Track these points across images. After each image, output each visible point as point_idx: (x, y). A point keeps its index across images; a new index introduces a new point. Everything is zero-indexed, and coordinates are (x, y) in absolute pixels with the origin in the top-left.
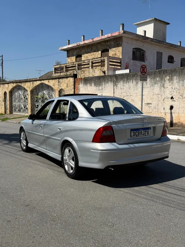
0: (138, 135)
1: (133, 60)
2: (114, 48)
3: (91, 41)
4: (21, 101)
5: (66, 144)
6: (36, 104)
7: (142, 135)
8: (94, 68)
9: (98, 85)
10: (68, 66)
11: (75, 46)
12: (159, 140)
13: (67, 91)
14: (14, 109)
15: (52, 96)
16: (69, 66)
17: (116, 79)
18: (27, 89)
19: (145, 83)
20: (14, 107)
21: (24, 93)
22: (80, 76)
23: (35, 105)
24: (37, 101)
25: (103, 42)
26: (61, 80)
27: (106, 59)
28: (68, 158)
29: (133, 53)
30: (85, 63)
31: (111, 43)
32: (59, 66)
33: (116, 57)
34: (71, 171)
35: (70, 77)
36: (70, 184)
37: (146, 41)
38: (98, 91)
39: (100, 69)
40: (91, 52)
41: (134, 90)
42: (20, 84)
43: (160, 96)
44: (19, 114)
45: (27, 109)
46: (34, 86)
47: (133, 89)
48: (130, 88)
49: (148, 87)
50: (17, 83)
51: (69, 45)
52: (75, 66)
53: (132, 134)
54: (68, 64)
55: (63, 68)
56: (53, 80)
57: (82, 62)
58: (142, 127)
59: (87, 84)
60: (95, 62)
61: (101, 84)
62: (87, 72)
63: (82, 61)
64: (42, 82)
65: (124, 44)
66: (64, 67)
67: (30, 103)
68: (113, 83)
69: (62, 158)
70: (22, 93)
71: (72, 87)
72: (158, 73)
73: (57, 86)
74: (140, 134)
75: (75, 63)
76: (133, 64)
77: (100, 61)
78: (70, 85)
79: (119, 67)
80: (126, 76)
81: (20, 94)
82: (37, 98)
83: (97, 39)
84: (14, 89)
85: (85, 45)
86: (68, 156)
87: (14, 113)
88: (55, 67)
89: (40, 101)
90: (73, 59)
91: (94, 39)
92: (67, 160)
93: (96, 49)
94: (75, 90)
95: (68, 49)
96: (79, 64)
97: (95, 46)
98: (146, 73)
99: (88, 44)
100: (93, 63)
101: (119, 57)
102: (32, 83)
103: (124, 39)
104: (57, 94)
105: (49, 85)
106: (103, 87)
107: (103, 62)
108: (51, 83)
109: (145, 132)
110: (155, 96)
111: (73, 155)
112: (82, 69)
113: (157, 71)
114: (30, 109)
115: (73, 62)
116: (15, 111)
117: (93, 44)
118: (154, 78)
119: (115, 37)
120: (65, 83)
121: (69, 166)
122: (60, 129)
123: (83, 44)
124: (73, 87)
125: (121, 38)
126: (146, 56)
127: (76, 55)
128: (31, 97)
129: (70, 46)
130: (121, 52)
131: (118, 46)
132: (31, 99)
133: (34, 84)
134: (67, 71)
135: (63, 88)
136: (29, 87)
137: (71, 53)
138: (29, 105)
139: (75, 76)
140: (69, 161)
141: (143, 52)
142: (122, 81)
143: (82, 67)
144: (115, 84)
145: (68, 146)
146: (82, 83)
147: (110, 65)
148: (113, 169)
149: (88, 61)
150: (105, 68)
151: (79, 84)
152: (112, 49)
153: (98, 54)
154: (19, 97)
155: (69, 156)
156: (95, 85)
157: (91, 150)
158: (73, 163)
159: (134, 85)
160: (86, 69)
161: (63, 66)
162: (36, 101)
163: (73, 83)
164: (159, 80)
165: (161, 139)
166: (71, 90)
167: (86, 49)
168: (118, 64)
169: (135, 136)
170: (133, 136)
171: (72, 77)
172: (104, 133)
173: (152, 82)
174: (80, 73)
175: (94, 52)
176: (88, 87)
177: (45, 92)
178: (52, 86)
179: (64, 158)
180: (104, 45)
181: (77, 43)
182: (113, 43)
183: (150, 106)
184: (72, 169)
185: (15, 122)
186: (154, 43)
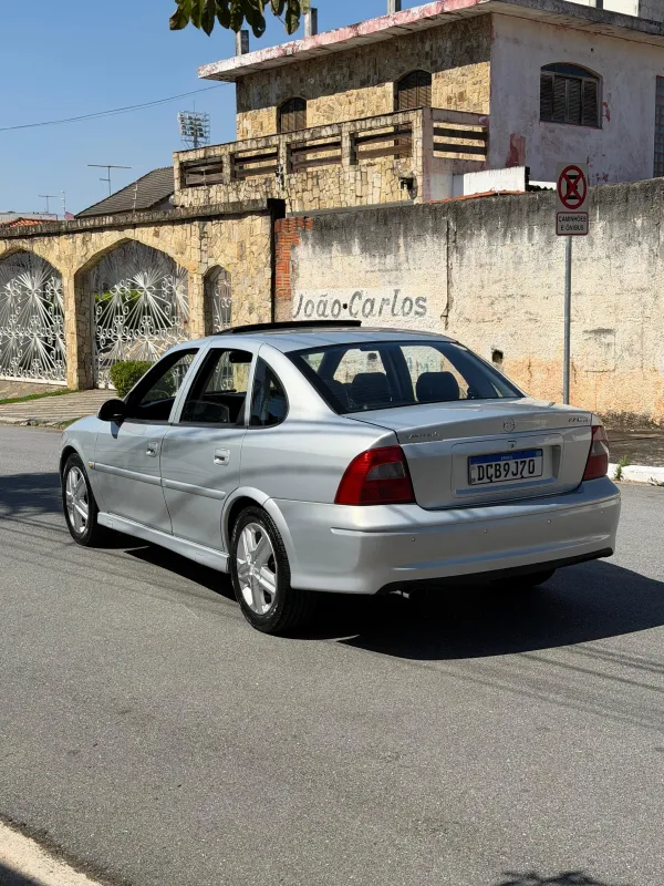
0: (497, 477)
1: (541, 120)
2: (453, 66)
3: (345, 34)
4: (35, 321)
5: (244, 512)
6: (102, 337)
7: (510, 476)
8: (365, 161)
9: (376, 248)
10: (241, 155)
11: (273, 59)
12: (573, 492)
13: (241, 276)
15: (171, 296)
16: (248, 154)
17: (456, 220)
18: (58, 267)
19: (579, 242)
20: (2, 348)
21: (44, 287)
22: (301, 199)
23: (97, 337)
24: (106, 322)
25: (401, 37)
26: (211, 227)
27: (416, 119)
28: (252, 563)
29: (543, 87)
30: (321, 142)
31: (440, 42)
32: (201, 154)
33: (464, 108)
34: (266, 608)
35: (252, 213)
37: (604, 32)
38: (378, 274)
39: (393, 169)
40: (350, 83)
41: (538, 269)
42: (25, 244)
43: (648, 297)
44: (22, 379)
45: (59, 356)
46: (89, 256)
47: (532, 265)
48: (518, 262)
49: (599, 258)
50: (10, 238)
51: (245, 51)
52: (275, 155)
54: (242, 146)
55: (221, 162)
56: (178, 228)
57: (307, 136)
58: (510, 449)
59: (331, 245)
60: (369, 133)
61: (393, 246)
62: (330, 181)
63: (305, 130)
64: (129, 233)
65: (501, 47)
66: (226, 160)
67: (74, 329)
68: (444, 241)
69: (232, 561)
70: (37, 285)
71: (263, 256)
72: (642, 195)
73: (196, 255)
74: (503, 473)
75: (275, 141)
76: (543, 138)
77: (391, 130)
78: (254, 248)
79: (480, 158)
80: (503, 209)
81: (24, 289)
82: (104, 304)
83: (374, 26)
85: (322, 52)
86: (252, 553)
87: (2, 377)
88: (184, 158)
89: (119, 322)
90: (267, 118)
91: (361, 27)
92: (248, 570)
93: (371, 73)
94: (278, 274)
95: (243, 72)
96: (293, 147)
97: (367, 58)
98: (582, 200)
99: (334, 49)
100: (356, 140)
101: (477, 110)
102: (79, 242)
103: (499, 27)
104: (196, 291)
105: (160, 248)
106: (402, 258)
107: (403, 132)
108: (168, 240)
109: (520, 467)
110: (629, 298)
111: (270, 549)
112: (309, 170)
113: (635, 189)
114: (75, 358)
115: (267, 138)
116: (5, 365)
117: (359, 46)
118: (624, 220)
119: (459, 18)
120: (229, 239)
121: (256, 588)
122: (222, 458)
123: (313, 49)
124: (265, 258)
125: (485, 19)
126: (605, 100)
127: (281, 101)
128: (78, 302)
129: (251, 59)
130: (488, 84)
131: (471, 56)
132: (79, 312)
133: (90, 246)
134: (237, 176)
135: (222, 262)
136: (69, 259)
137: (254, 91)
138: (68, 342)
139: (275, 209)
140: (257, 573)
141: (594, 80)
142: (484, 233)
143: (310, 157)
144: (454, 247)
145: (253, 518)
146: (306, 238)
147: (438, 147)
148: (406, 595)
149: (336, 131)
150: (414, 166)
151: (293, 247)
152: (448, 71)
153: (380, 97)
154: (23, 304)
155: (255, 555)
156: (364, 250)
157: (333, 530)
158: (272, 577)
159: (535, 248)
160: (325, 167)
161: (218, 152)
162: (100, 324)
163: (266, 241)
164: (642, 226)
165: (580, 490)
166: (259, 271)
167: (325, 72)
168: (476, 143)
169: (485, 480)
170: (480, 479)
171: (261, 213)
172: (375, 473)
173: (615, 235)
174: (300, 187)
175: (363, 84)
176: (334, 260)
177: (140, 280)
178: (171, 253)
179: (240, 561)
180: (409, 51)
181: (284, 45)
182: (449, 44)
183: (606, 341)
184: (268, 600)
185: (13, 420)
186: (642, 37)
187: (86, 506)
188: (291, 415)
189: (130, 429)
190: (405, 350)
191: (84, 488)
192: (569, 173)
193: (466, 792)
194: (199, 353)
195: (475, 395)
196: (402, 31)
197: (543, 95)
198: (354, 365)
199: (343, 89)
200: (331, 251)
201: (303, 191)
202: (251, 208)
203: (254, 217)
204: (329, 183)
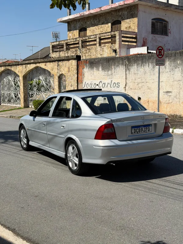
0: (139, 132)
1: (152, 34)
2: (127, 19)
3: (97, 10)
4: (12, 89)
5: (69, 141)
6: (30, 93)
7: (143, 132)
8: (103, 45)
9: (106, 69)
10: (69, 43)
11: (78, 17)
12: (160, 136)
13: (69, 77)
14: (2, 98)
15: (49, 82)
16: (71, 43)
17: (128, 61)
18: (18, 74)
19: (162, 67)
20: (3, 96)
21: (14, 80)
22: (85, 55)
24: (31, 89)
25: (113, 11)
26: (60, 63)
27: (117, 33)
28: (72, 155)
29: (152, 25)
30: (91, 40)
31: (124, 12)
32: (58, 43)
33: (130, 30)
34: (75, 168)
35: (72, 59)
36: (74, 180)
37: (169, 9)
38: (107, 76)
39: (111, 47)
40: (99, 23)
41: (151, 75)
42: (9, 68)
43: (182, 83)
44: (8, 105)
45: (19, 98)
46: (27, 71)
47: (149, 74)
48: (145, 73)
49: (168, 72)
50: (5, 66)
51: (70, 15)
52: (78, 43)
53: (133, 131)
54: (69, 41)
55: (63, 45)
56: (51, 63)
57: (87, 38)
58: (143, 124)
59: (93, 68)
60: (104, 37)
61: (111, 68)
62: (93, 50)
63: (86, 36)
64: (38, 65)
65: (140, 14)
66: (65, 45)
67: (23, 91)
68: (124, 67)
69: (66, 155)
70: (13, 79)
71: (75, 71)
72: (179, 54)
73: (56, 71)
74: (141, 131)
75: (78, 39)
76: (152, 39)
77: (110, 36)
78: (72, 69)
79: (135, 44)
80: (141, 58)
81: (9, 80)
82: (31, 84)
83: (105, 8)
84: (2, 74)
85: (91, 15)
86: (72, 153)
87: (3, 104)
88: (53, 44)
89: (35, 89)
90: (76, 33)
91: (102, 8)
92: (71, 157)
93: (105, 21)
94: (79, 76)
95: (70, 20)
96: (83, 41)
97: (103, 16)
98: (163, 56)
99: (95, 14)
100: (100, 39)
101: (134, 31)
102: (24, 67)
103: (140, 8)
104: (56, 81)
105: (47, 69)
106: (113, 72)
107: (113, 37)
108: (48, 67)
109: (146, 129)
110: (176, 83)
111: (77, 152)
112: (88, 47)
113: (177, 53)
114: (23, 99)
115: (76, 38)
116: (4, 101)
117: (101, 13)
118: (175, 61)
119: (129, 5)
120: (65, 66)
121: (73, 162)
122: (63, 127)
123: (89, 14)
125: (136, 6)
126: (169, 28)
127: (80, 28)
129: (72, 17)
130: (137, 24)
131: (132, 16)
132: (24, 86)
133: (27, 68)
134: (68, 49)
135: (63, 73)
136: (22, 72)
137: (72, 26)
138: (21, 95)
139: (78, 58)
140: (73, 158)
141: (166, 23)
142: (136, 65)
143: (88, 44)
144: (127, 69)
145: (72, 143)
146: (86, 66)
147: (123, 41)
148: (114, 165)
149: (95, 37)
150: (117, 46)
151: (83, 68)
152: (126, 20)
153: (107, 27)
154: (9, 84)
156: (102, 69)
157: (94, 147)
158: (77, 159)
159: (150, 69)
160: (92, 47)
161: (62, 42)
162: (30, 90)
163: (76, 67)
164: (179, 63)
165: (162, 136)
166: (74, 75)
167: (92, 20)
168: (134, 40)
169: (136, 133)
170: (134, 133)
171: (74, 59)
172: (106, 131)
173: (172, 65)
174: (85, 52)
175: (103, 24)
176: (94, 72)
177: (41, 78)
178: (50, 70)
179: (68, 155)
180: (115, 15)
181: (81, 13)
182: (126, 13)
183: (169, 95)
184: (76, 166)
185: (6, 116)
186: (180, 11)
187: (26, 140)
188: (82, 115)
189: (38, 119)
190: (114, 97)
191: (25, 135)
192: (159, 48)
193: (130, 219)
194: (57, 98)
195: (133, 109)
196: (113, 9)
197: (152, 27)
198: (100, 101)
199: (97, 25)
200: (93, 70)
201: (86, 53)
202: (72, 58)
203: (72, 60)
204: (93, 51)
